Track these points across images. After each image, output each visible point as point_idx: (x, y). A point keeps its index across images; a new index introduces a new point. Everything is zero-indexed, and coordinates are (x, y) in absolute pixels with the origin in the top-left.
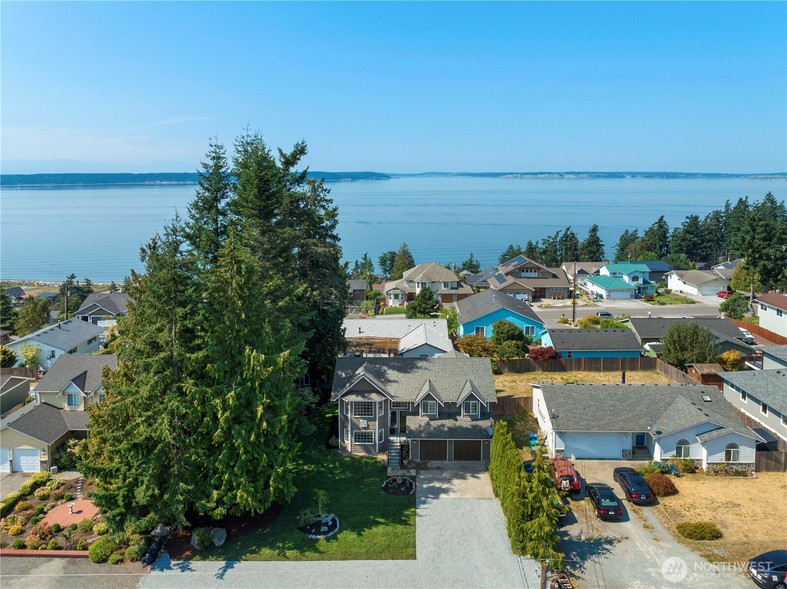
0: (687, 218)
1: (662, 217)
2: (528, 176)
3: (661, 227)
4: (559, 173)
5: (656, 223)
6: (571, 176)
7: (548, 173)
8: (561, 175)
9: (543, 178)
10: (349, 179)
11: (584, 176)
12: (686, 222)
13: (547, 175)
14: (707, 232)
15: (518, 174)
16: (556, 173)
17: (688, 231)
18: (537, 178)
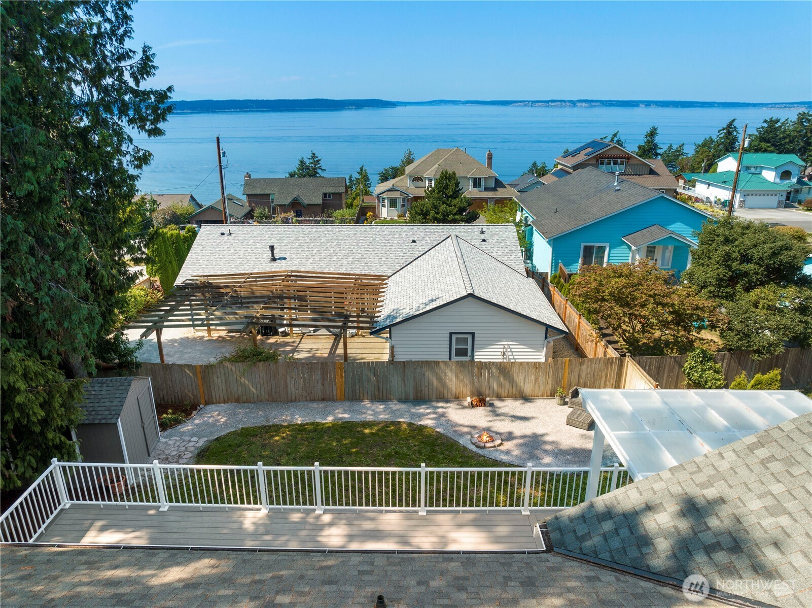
0: (765, 121)
1: (733, 121)
2: (539, 104)
3: (729, 133)
4: (572, 101)
5: (724, 129)
6: (584, 104)
7: (560, 101)
8: (573, 103)
9: (554, 106)
10: (354, 107)
11: (597, 104)
12: (763, 127)
13: (559, 103)
14: (787, 140)
15: (529, 101)
16: (568, 101)
17: (764, 138)
18: (548, 107)
